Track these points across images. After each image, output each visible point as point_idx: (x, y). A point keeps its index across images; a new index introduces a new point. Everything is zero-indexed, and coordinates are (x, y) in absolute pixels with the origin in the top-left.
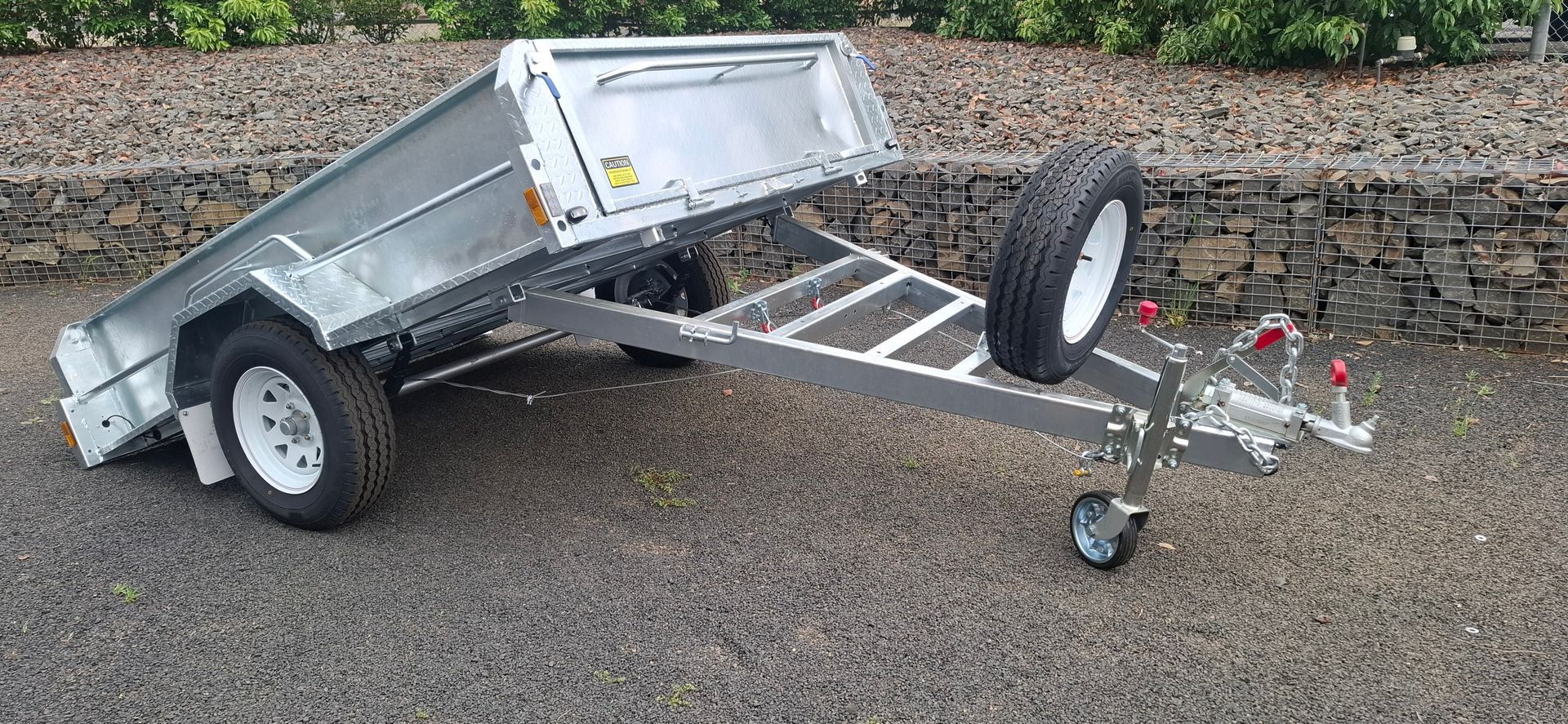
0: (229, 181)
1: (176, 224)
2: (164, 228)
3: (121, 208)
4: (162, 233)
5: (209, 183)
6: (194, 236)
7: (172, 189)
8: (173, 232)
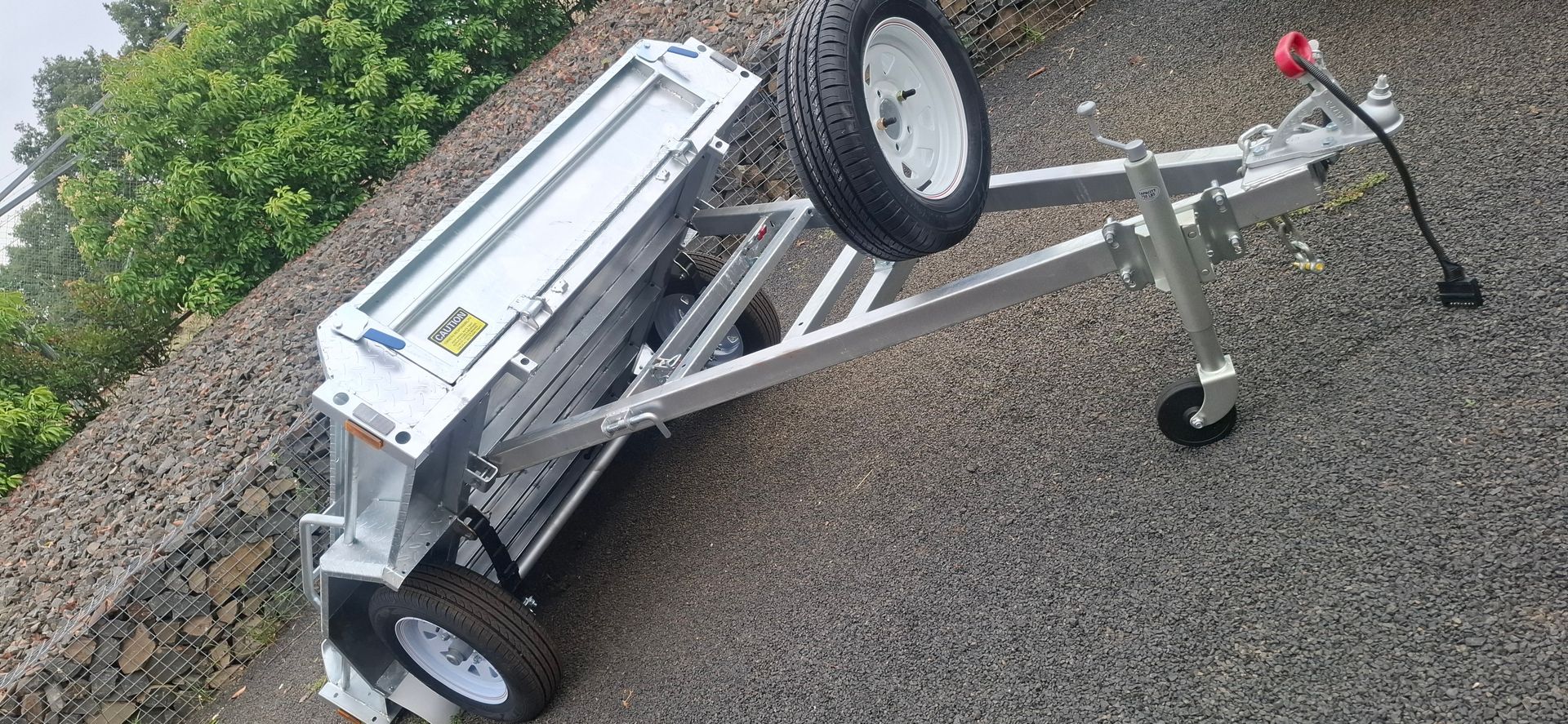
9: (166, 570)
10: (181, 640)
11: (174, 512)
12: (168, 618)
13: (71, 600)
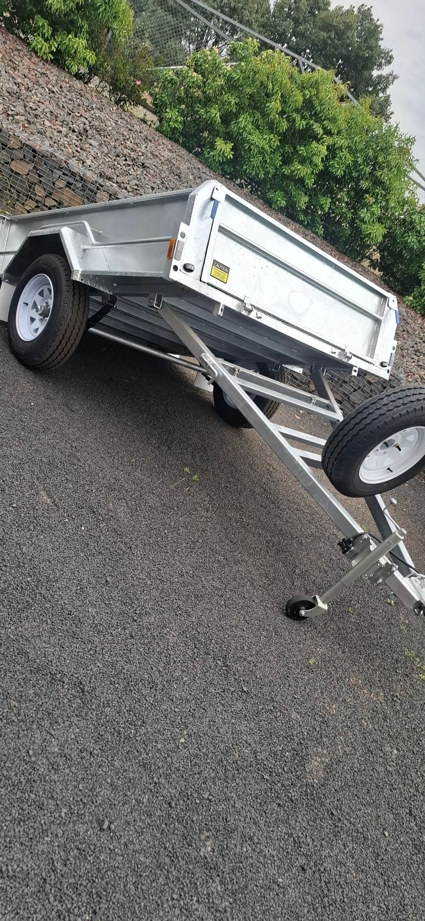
0: (87, 186)
1: (44, 189)
2: (37, 187)
3: (22, 163)
4: (34, 189)
5: (77, 180)
6: (50, 202)
7: (55, 171)
8: (40, 192)
9: (60, 169)
10: (31, 185)
11: (81, 160)
12: (40, 176)
13: (26, 125)
